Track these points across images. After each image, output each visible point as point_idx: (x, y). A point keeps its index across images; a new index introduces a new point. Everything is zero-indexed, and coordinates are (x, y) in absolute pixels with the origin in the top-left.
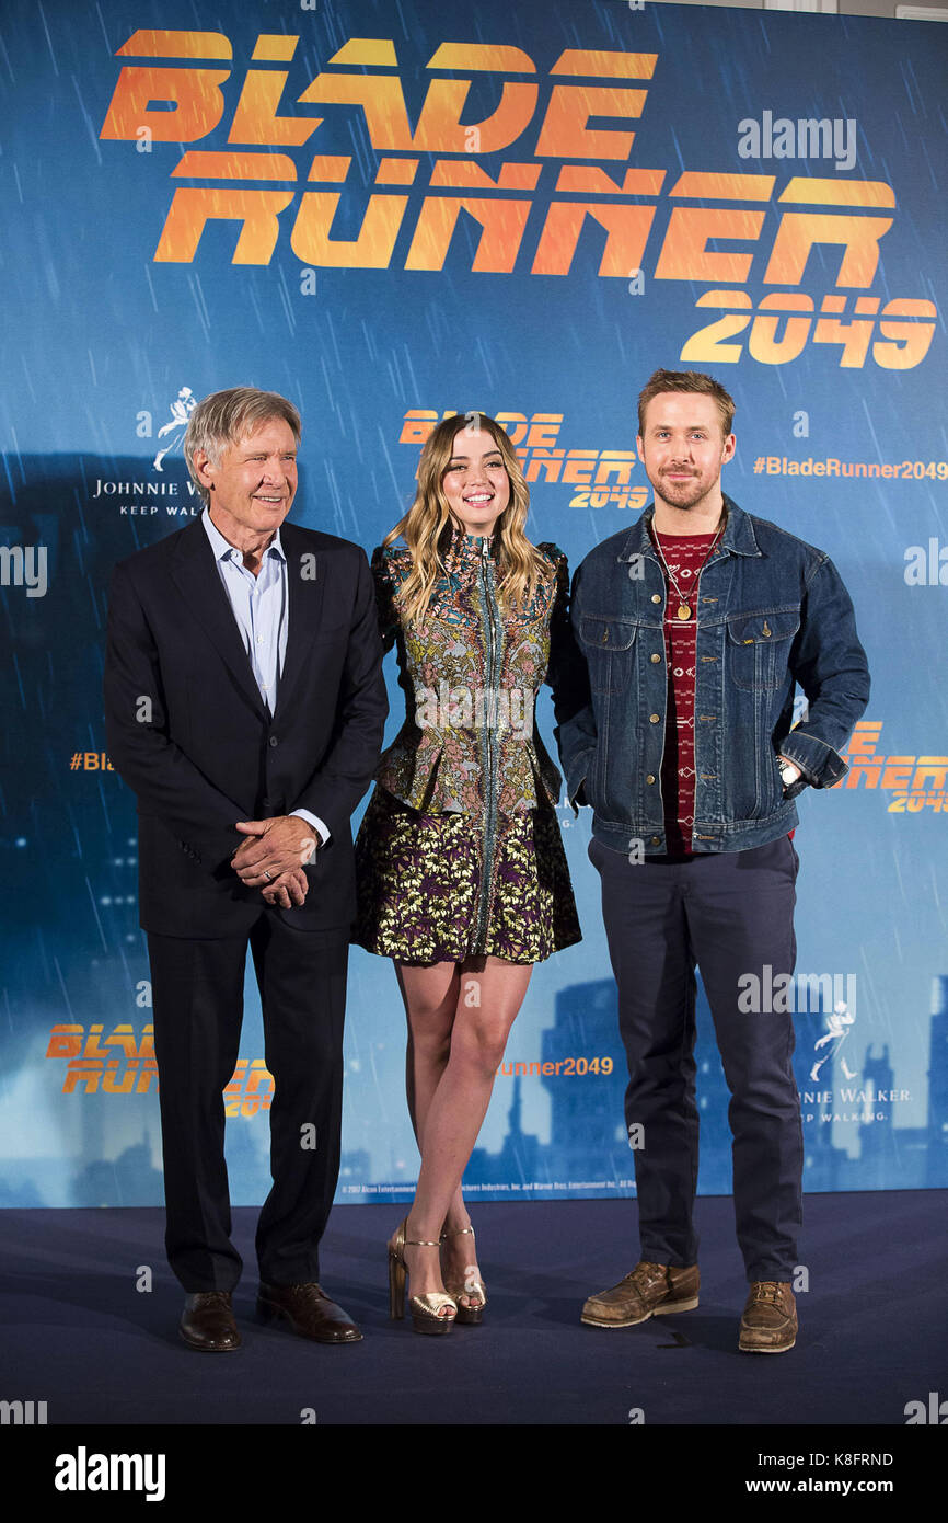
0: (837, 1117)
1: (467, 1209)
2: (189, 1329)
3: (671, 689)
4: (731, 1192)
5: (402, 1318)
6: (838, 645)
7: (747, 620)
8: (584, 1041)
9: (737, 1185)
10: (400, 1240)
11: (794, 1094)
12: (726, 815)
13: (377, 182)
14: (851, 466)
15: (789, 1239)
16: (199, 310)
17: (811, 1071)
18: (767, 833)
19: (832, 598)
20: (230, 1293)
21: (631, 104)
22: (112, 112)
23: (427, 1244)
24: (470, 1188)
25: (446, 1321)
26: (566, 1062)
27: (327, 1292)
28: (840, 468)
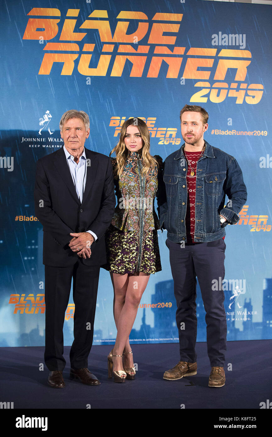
0: (236, 319)
1: (131, 346)
2: (50, 381)
3: (188, 195)
4: (206, 341)
5: (111, 378)
6: (237, 183)
7: (211, 176)
8: (163, 298)
9: (208, 339)
10: (111, 355)
11: (224, 313)
12: (204, 231)
13: (102, 51)
14: (239, 132)
15: (222, 354)
16: (51, 88)
17: (229, 306)
18: (216, 237)
19: (236, 170)
20: (62, 371)
21: (175, 28)
22: (26, 31)
23: (118, 356)
24: (131, 340)
25: (123, 378)
26: (158, 304)
27: (90, 371)
28: (236, 133)
